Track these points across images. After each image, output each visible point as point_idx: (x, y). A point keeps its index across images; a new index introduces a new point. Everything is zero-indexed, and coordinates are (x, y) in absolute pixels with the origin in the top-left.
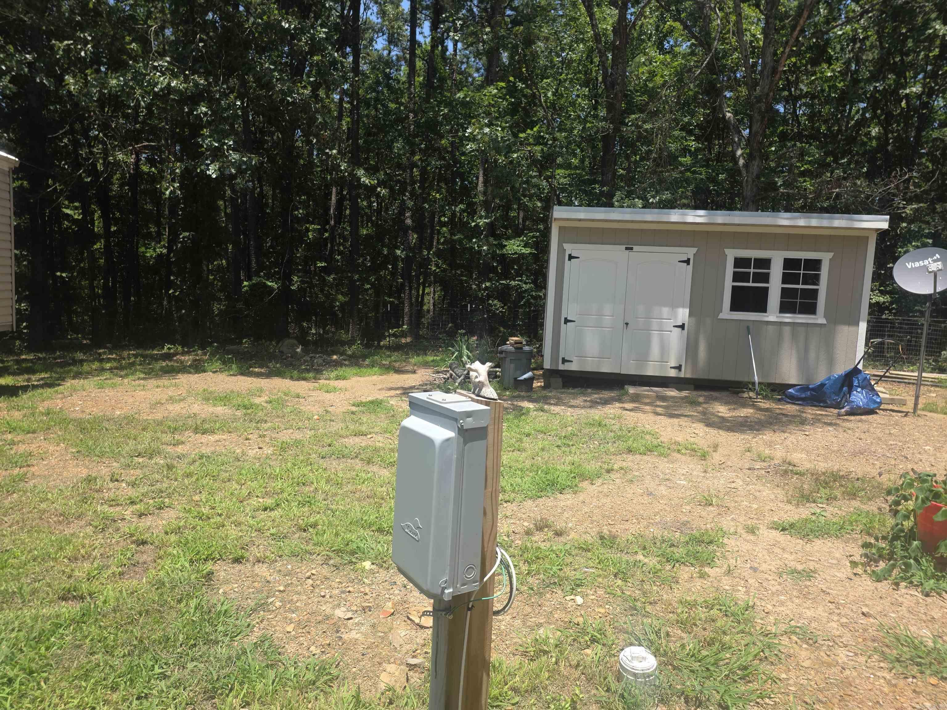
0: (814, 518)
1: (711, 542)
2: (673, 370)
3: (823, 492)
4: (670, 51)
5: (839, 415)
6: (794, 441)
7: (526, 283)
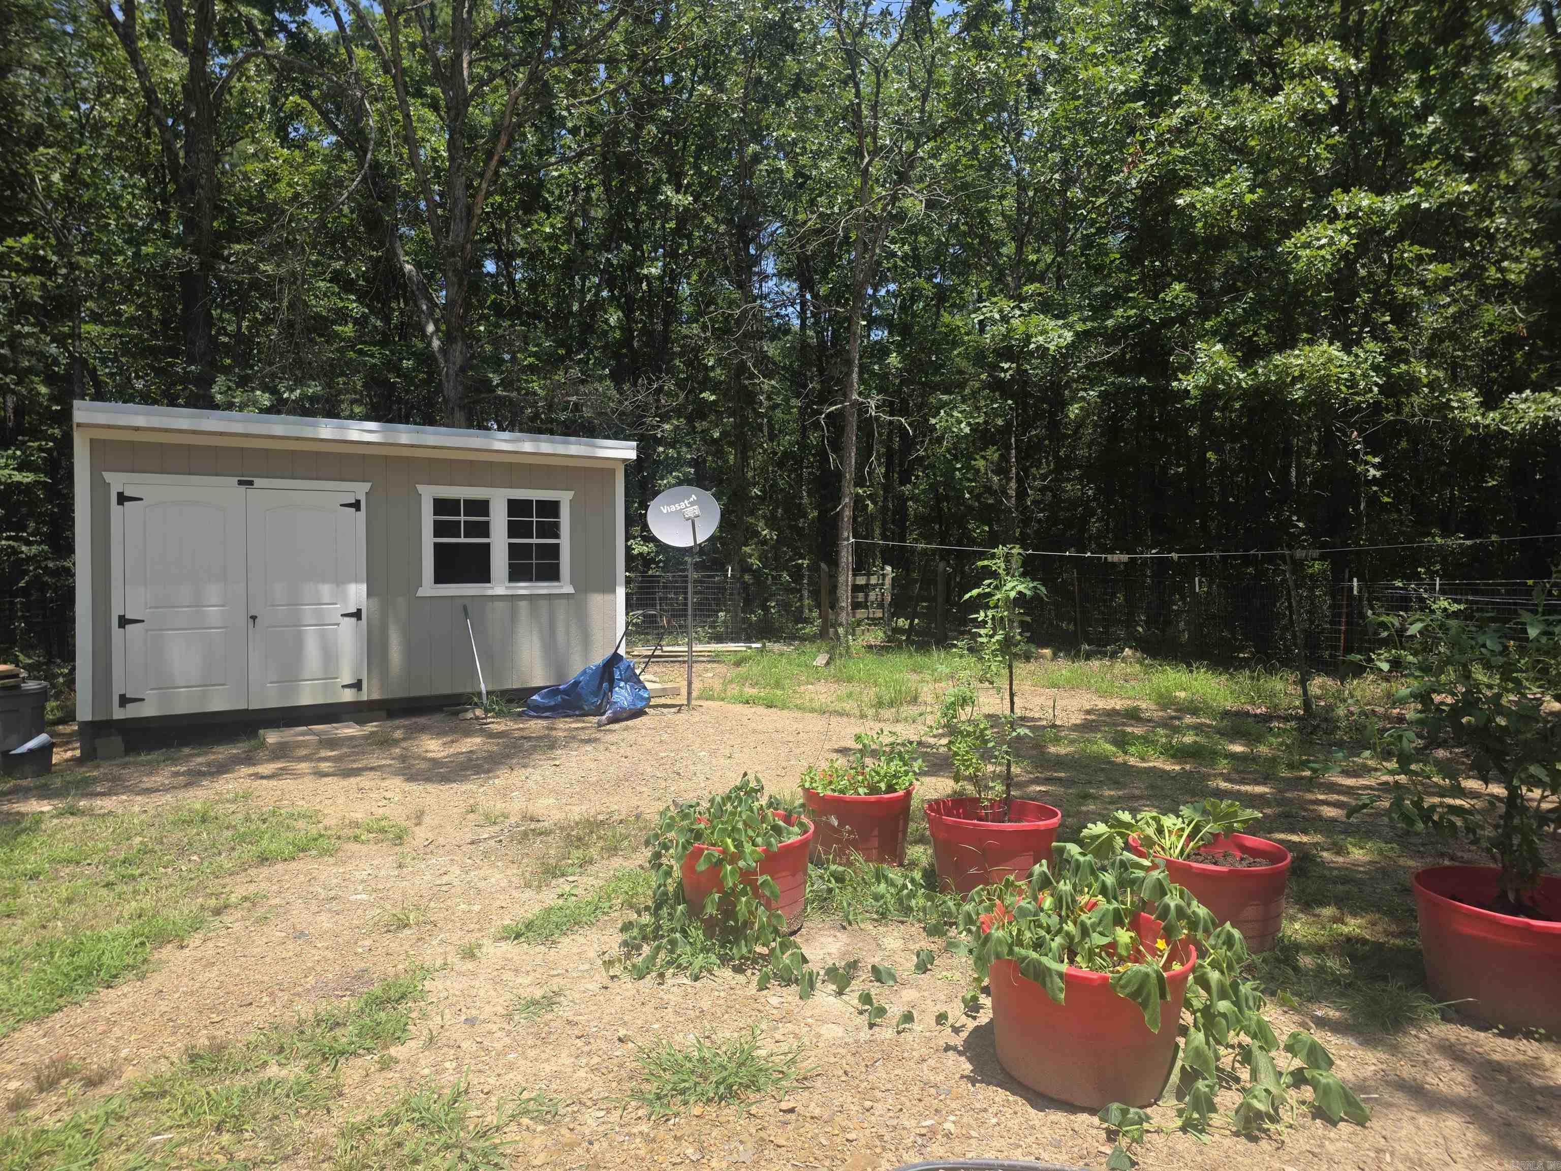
0: (561, 902)
1: (403, 996)
2: (347, 690)
3: (576, 854)
4: (300, 145)
5: (600, 725)
6: (539, 778)
7: (28, 543)
